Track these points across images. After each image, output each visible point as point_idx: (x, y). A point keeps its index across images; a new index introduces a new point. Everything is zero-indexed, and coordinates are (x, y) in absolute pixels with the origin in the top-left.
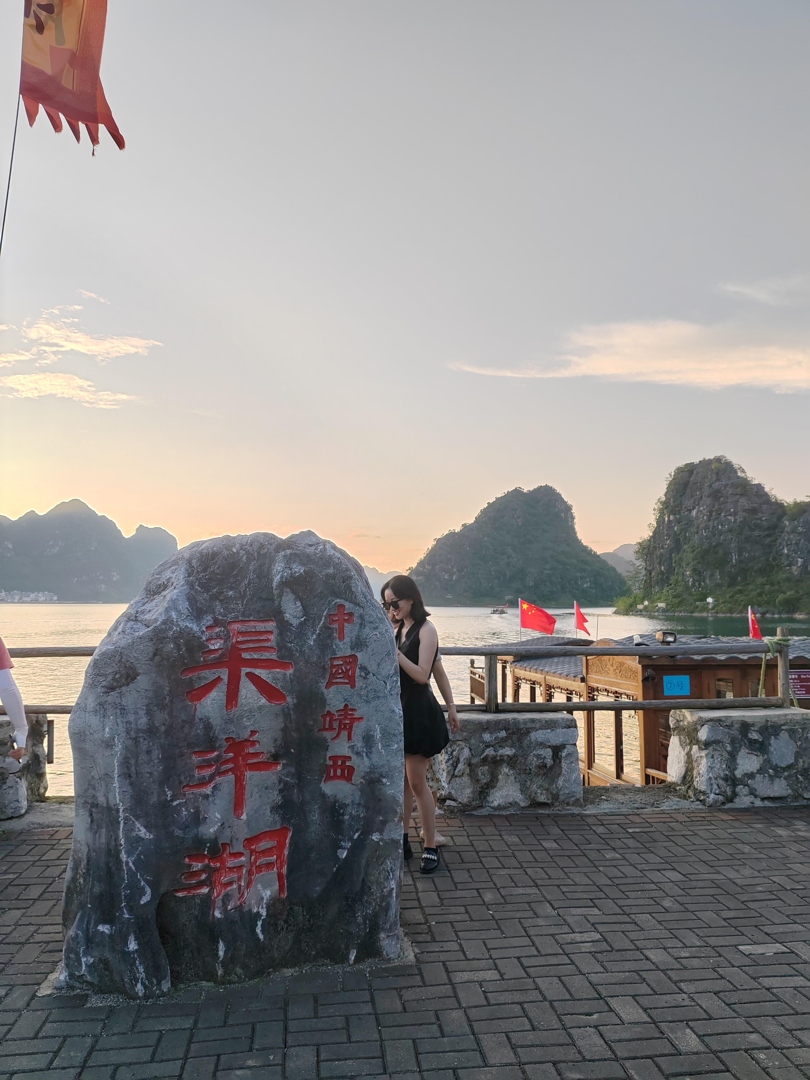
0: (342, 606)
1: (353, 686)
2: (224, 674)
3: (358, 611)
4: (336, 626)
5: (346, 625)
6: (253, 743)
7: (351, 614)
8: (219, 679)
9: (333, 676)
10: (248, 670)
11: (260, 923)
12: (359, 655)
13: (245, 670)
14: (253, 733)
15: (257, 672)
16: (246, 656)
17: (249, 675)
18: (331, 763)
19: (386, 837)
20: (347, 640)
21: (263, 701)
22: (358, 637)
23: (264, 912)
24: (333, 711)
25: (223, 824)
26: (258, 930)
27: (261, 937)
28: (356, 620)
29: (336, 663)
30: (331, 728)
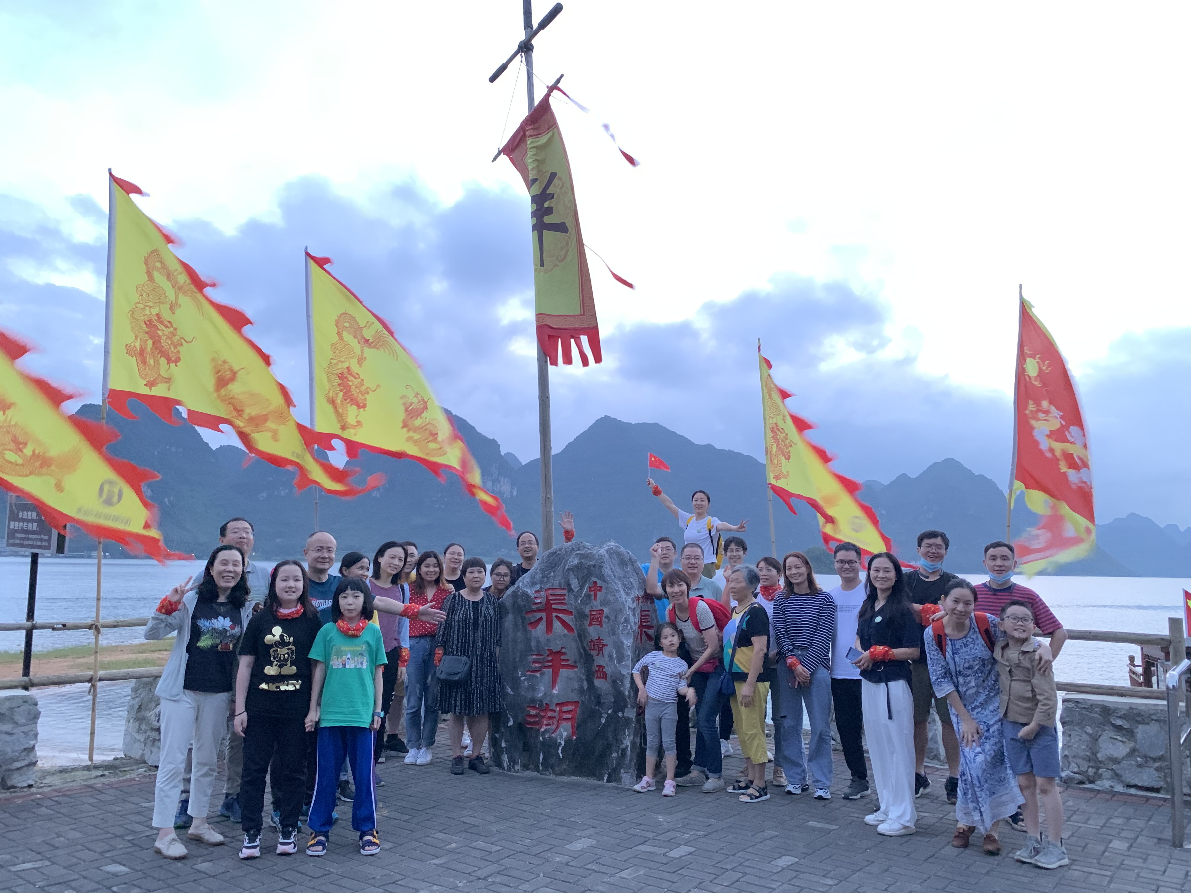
0: (595, 583)
1: (601, 626)
2: (543, 615)
3: (604, 585)
4: (593, 593)
5: (598, 593)
6: (564, 654)
7: (601, 587)
8: (541, 619)
9: (592, 620)
10: (556, 614)
11: (560, 748)
12: (605, 610)
13: (554, 614)
14: (562, 648)
15: (561, 615)
16: (554, 606)
17: (556, 616)
18: (597, 669)
19: (626, 715)
20: (599, 601)
21: (566, 631)
22: (604, 600)
23: (563, 743)
24: (594, 639)
25: (545, 693)
26: (560, 751)
27: (561, 756)
28: (604, 590)
29: (593, 613)
30: (594, 649)
